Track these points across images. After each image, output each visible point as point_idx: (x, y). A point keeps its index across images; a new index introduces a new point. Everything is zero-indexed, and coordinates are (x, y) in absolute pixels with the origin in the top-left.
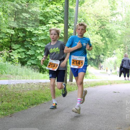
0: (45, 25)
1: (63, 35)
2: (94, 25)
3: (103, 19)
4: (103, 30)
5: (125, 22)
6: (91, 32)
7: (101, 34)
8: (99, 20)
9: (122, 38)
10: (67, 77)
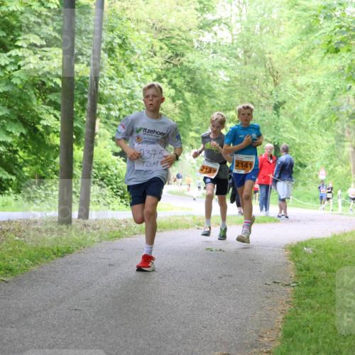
0: (6, 50)
1: (59, 82)
2: (152, 53)
3: (177, 37)
4: (175, 69)
5: (238, 46)
6: (143, 73)
7: (171, 81)
8: (163, 39)
9: (230, 94)
10: (73, 204)
